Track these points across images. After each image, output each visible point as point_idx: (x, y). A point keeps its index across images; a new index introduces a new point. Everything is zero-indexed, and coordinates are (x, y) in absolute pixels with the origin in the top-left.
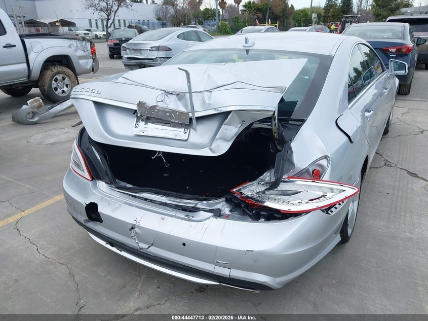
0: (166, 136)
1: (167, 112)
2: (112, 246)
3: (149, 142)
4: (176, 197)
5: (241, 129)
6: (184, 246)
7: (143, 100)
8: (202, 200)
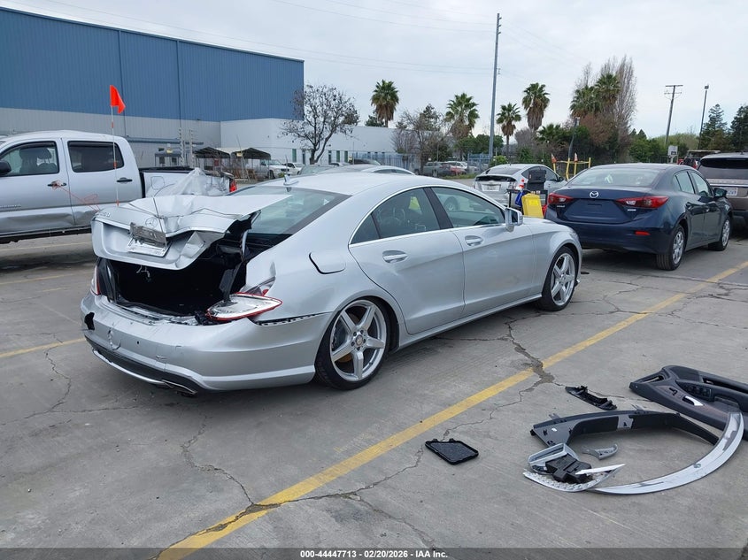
0: (145, 252)
1: (150, 232)
2: (100, 353)
3: (134, 257)
4: (158, 312)
5: (204, 249)
6: (138, 344)
7: (134, 222)
8: (176, 316)
